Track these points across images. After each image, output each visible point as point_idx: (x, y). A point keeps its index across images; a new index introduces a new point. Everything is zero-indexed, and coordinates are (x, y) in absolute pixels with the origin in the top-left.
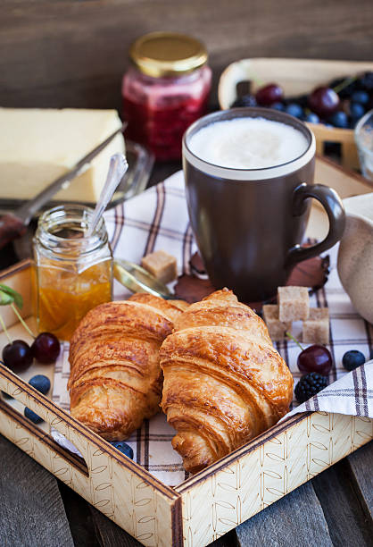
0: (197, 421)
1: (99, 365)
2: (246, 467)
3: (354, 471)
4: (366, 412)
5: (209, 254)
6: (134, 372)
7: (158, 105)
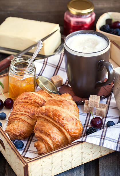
0: (43, 138)
1: (18, 113)
2: (55, 157)
3: (100, 164)
4: (103, 145)
5: (70, 80)
6: (29, 117)
7: (74, 24)
